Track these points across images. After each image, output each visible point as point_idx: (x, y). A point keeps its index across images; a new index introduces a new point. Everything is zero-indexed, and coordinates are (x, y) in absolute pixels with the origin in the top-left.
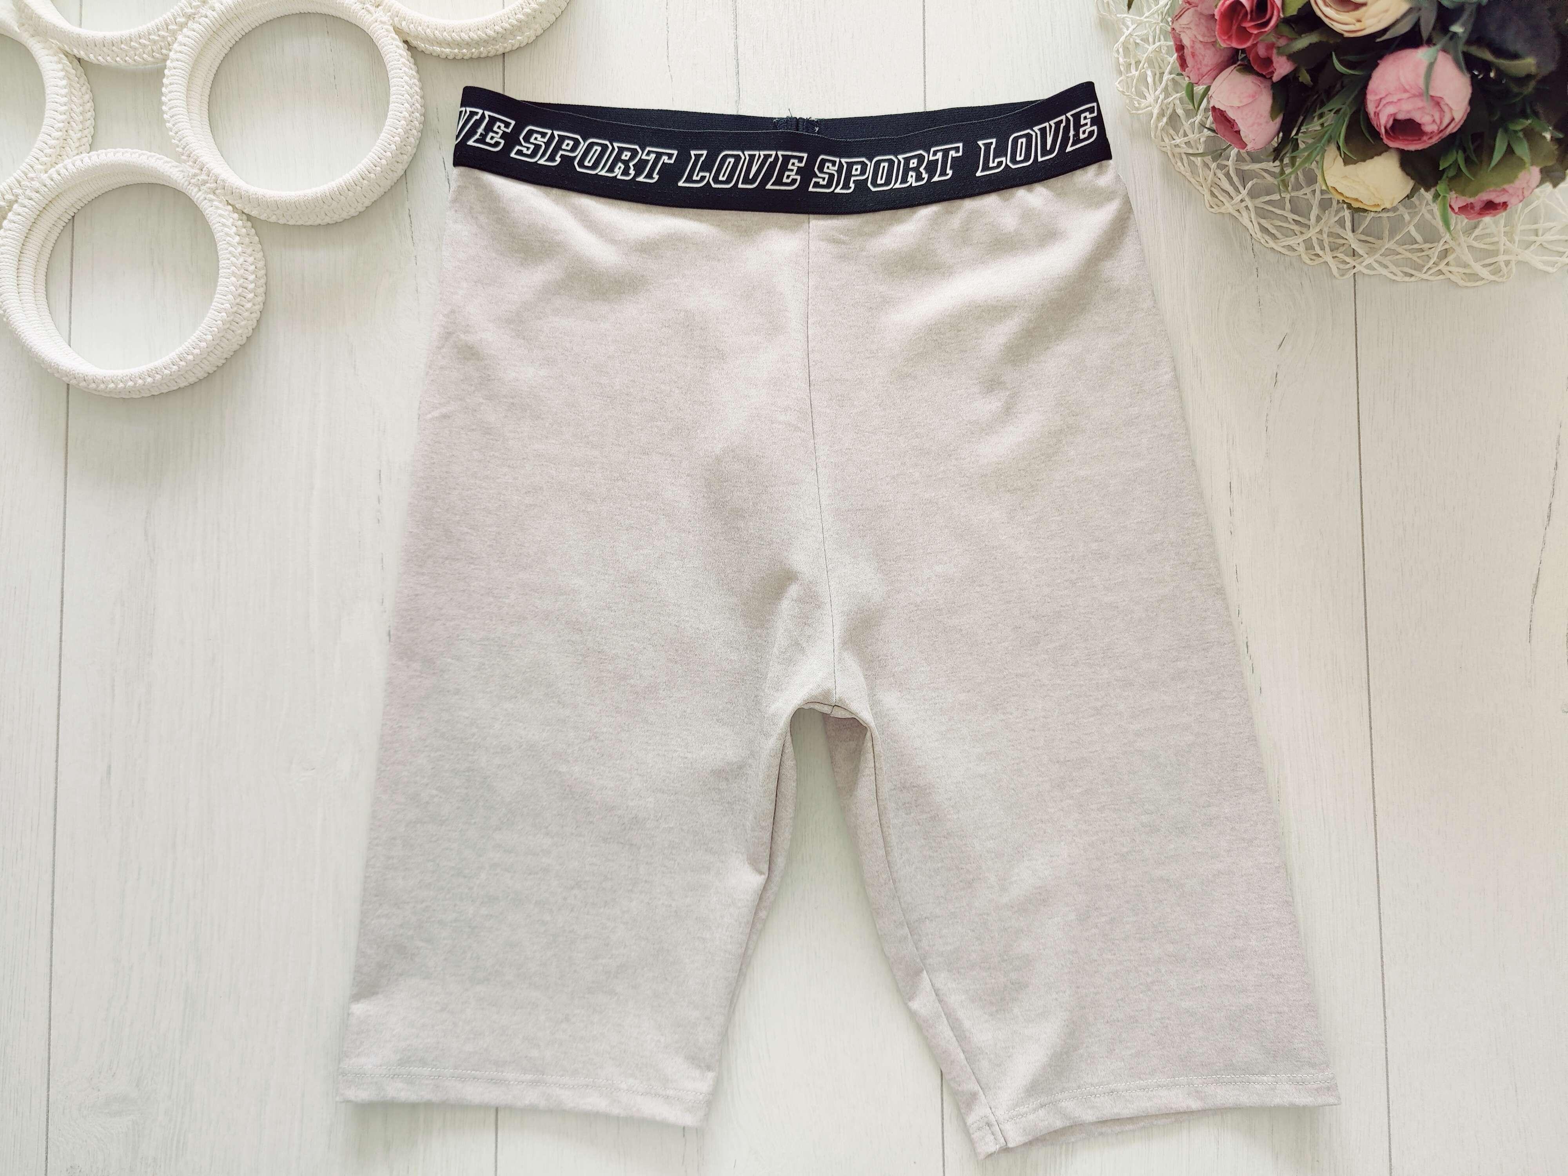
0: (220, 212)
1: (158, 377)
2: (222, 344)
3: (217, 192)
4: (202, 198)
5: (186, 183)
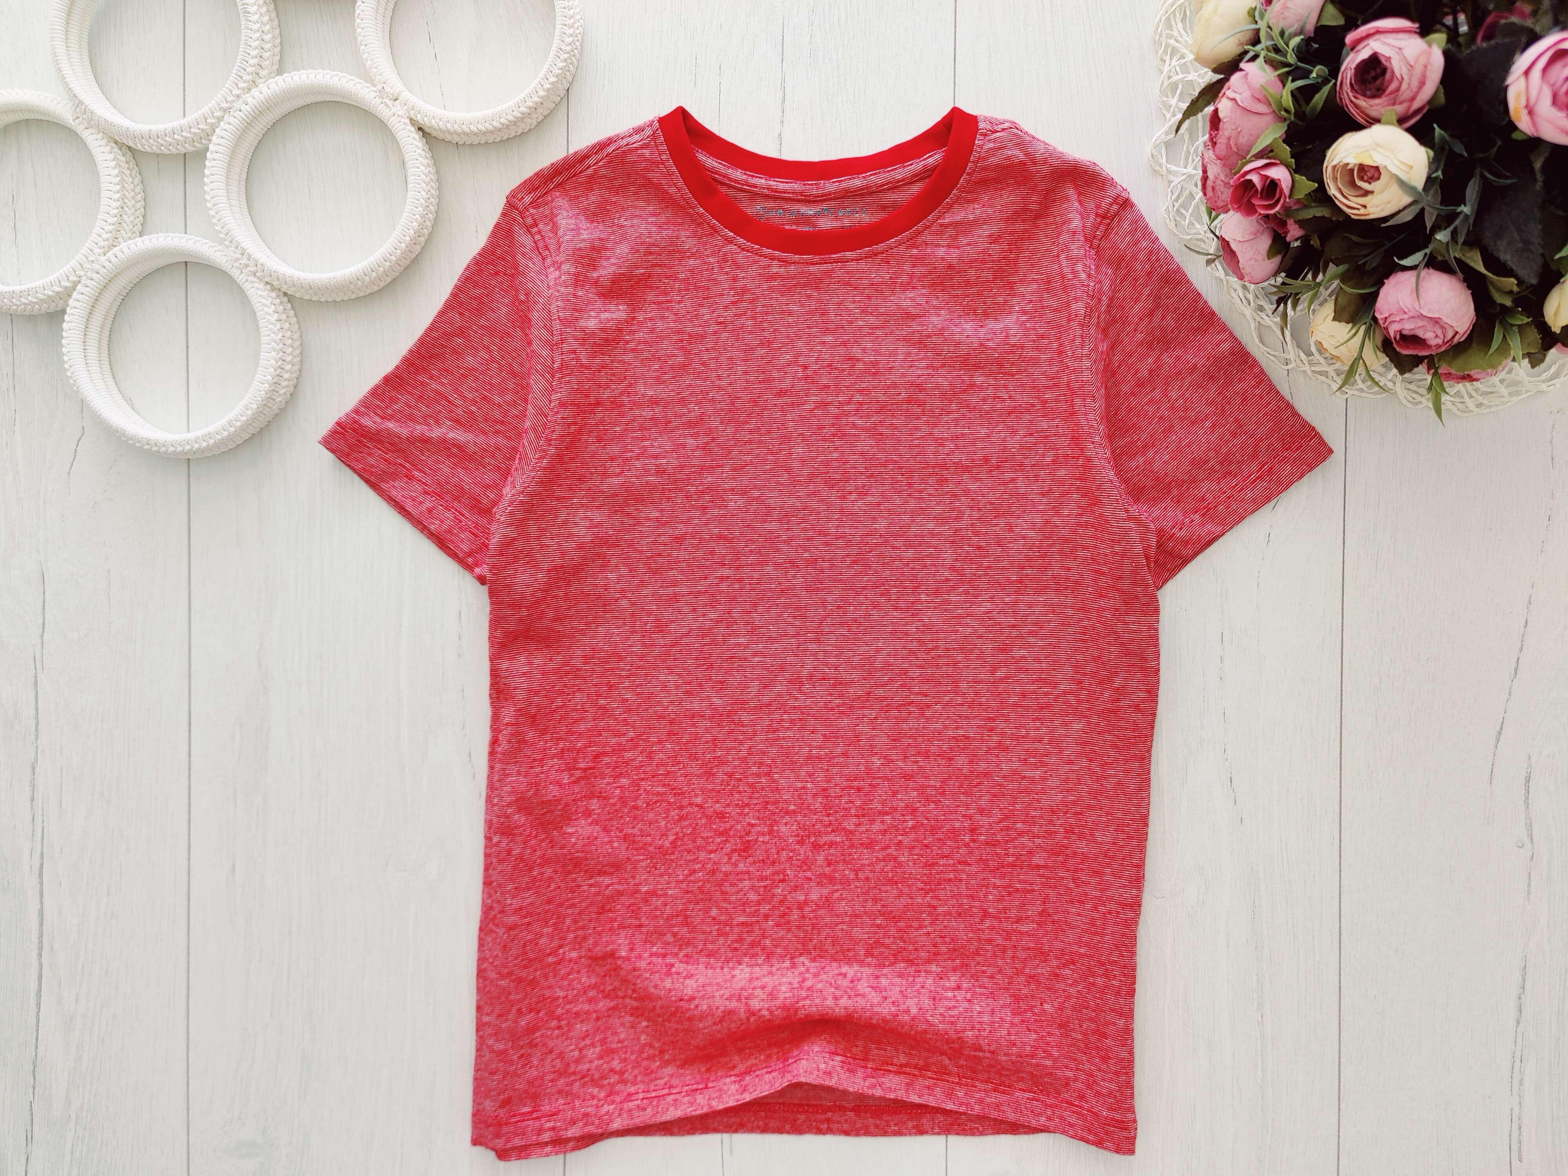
0: (260, 292)
1: (211, 441)
2: (265, 411)
3: (257, 274)
4: (244, 280)
5: (230, 266)
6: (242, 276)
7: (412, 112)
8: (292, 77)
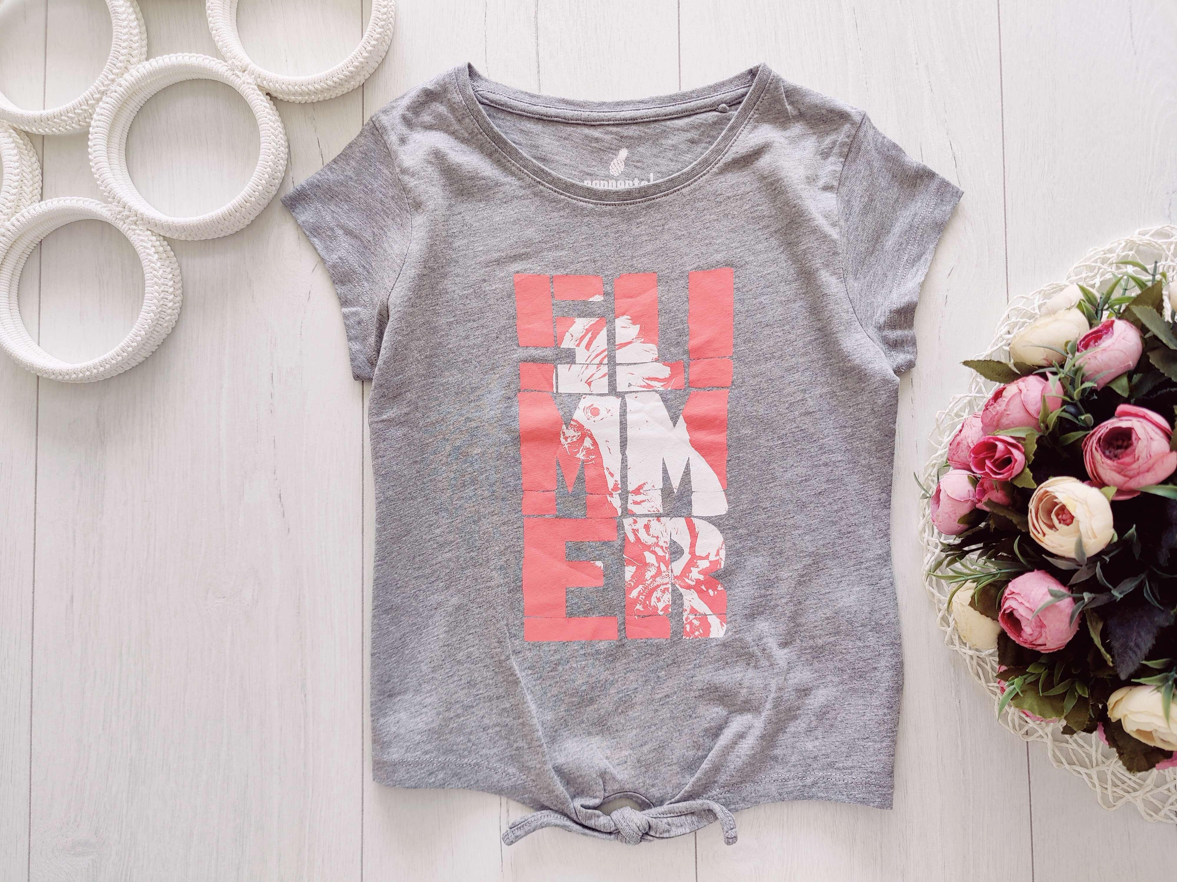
0: (141, 238)
1: (108, 366)
2: (154, 336)
3: (138, 223)
4: (126, 229)
5: (114, 219)
6: (125, 225)
7: (259, 80)
8: (157, 61)
